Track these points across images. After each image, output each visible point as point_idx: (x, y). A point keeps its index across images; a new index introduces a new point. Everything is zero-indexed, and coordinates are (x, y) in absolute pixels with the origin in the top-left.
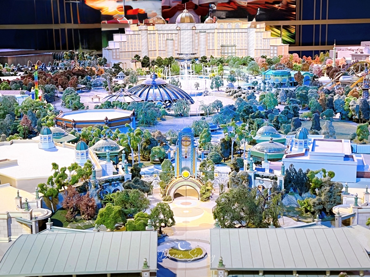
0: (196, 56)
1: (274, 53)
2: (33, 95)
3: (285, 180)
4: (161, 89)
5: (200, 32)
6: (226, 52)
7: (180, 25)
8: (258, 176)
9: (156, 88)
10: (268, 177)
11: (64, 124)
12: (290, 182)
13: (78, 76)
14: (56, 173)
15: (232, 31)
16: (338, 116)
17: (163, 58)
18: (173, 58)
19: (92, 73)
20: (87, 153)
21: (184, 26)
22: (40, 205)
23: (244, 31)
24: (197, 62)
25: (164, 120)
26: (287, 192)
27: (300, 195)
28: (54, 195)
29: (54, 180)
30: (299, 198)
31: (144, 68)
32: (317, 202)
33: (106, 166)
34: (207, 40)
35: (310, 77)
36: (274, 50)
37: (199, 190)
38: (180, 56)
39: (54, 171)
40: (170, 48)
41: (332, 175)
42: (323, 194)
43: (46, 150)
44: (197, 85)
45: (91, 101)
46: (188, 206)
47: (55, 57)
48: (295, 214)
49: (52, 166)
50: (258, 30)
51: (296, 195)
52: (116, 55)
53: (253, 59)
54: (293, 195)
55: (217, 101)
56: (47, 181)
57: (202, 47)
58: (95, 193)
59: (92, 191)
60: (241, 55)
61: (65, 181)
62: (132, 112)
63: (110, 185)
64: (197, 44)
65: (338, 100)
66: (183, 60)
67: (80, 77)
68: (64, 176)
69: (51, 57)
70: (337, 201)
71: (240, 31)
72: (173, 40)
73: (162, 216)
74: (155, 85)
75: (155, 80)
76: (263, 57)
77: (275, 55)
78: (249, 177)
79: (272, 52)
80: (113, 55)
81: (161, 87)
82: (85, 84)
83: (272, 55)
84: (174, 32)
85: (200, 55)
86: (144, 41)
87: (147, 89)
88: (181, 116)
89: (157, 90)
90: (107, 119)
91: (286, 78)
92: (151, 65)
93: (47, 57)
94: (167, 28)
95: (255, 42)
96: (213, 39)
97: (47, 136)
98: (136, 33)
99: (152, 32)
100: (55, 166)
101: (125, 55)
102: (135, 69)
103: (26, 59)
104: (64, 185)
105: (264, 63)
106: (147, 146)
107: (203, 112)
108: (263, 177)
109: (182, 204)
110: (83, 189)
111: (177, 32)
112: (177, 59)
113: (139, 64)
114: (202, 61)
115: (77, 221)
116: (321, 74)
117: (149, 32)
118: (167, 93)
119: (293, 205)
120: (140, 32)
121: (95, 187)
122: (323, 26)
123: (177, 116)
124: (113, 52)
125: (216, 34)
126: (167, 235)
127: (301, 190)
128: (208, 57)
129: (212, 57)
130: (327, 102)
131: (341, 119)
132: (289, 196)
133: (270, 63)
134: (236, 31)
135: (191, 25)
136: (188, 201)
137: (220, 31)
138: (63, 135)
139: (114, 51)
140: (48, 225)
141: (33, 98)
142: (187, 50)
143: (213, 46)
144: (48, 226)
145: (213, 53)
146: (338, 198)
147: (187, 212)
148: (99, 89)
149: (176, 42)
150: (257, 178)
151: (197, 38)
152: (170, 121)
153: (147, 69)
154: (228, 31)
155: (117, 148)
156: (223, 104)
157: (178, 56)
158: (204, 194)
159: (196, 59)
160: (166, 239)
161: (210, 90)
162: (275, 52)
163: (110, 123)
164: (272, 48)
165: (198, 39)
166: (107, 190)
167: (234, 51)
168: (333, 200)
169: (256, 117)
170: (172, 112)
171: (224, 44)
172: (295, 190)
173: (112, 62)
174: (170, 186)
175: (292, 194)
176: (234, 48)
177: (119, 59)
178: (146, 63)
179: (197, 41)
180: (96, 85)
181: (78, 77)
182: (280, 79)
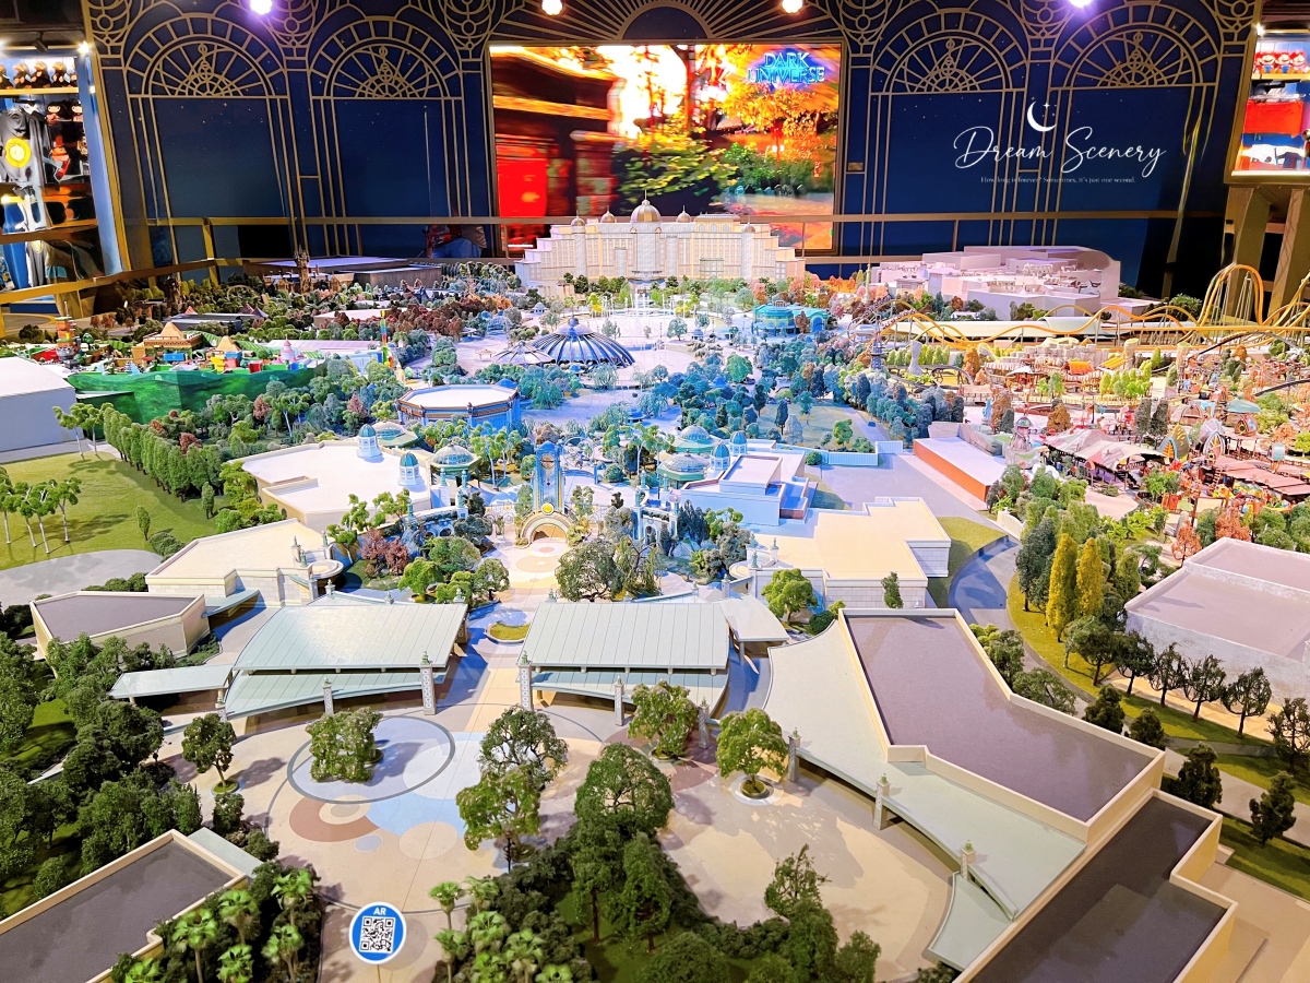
0: (661, 275)
1: (780, 274)
2: (379, 355)
3: (679, 523)
4: (583, 343)
5: (668, 237)
6: (708, 269)
7: (636, 225)
8: (647, 513)
9: (574, 341)
10: (658, 516)
11: (410, 411)
12: (685, 525)
13: (468, 311)
14: (355, 509)
15: (718, 236)
16: (830, 396)
17: (609, 278)
18: (624, 279)
19: (491, 307)
20: (417, 471)
21: (643, 226)
22: (328, 556)
23: (736, 236)
24: (662, 286)
25: (577, 396)
26: (681, 539)
27: (699, 543)
28: (350, 540)
29: (351, 518)
30: (696, 546)
31: (578, 295)
32: (712, 557)
33: (440, 491)
34: (679, 250)
35: (823, 320)
36: (781, 268)
37: (566, 530)
38: (637, 276)
39: (351, 506)
40: (621, 262)
41: (739, 517)
42: (721, 546)
43: (367, 459)
44: (648, 331)
45: (478, 358)
46: (547, 555)
47: (445, 272)
48: (687, 570)
49: (349, 499)
50: (759, 236)
51: (692, 542)
52: (536, 274)
53: (745, 285)
54: (689, 542)
55: (660, 367)
56: (341, 520)
57: (671, 261)
58: (411, 536)
59: (408, 533)
60: (730, 276)
61: (367, 521)
62: (514, 392)
63: (437, 523)
64: (662, 257)
65: (830, 373)
66: (639, 281)
67: (471, 313)
68: (364, 514)
69: (439, 273)
70: (741, 555)
71: (730, 236)
72: (624, 249)
73: (491, 578)
74: (573, 336)
75: (575, 328)
76: (764, 281)
77: (783, 277)
78: (635, 515)
79: (778, 271)
80: (530, 274)
81: (583, 339)
82: (476, 326)
83: (778, 276)
84: (627, 236)
85: (667, 274)
86: (580, 250)
87: (562, 342)
88: (606, 388)
89: (577, 343)
90: (470, 406)
91: (786, 321)
92: (590, 290)
93: (432, 274)
94: (617, 230)
95: (752, 255)
96: (688, 248)
97: (368, 438)
98: (568, 237)
99: (592, 236)
100: (354, 498)
101: (550, 273)
102: (562, 297)
103: (398, 276)
104: (365, 525)
105: (763, 290)
106: (518, 454)
107: (638, 383)
108: (652, 515)
109: (542, 550)
110: (397, 530)
111: (631, 236)
112: (631, 280)
113: (571, 288)
114: (669, 285)
115: (382, 577)
116: (841, 313)
117: (587, 236)
118: (591, 349)
119: (687, 557)
120: (573, 237)
121: (412, 528)
122: (878, 224)
123: (598, 389)
124: (530, 269)
125: (692, 241)
126: (500, 602)
127: (699, 536)
128: (680, 277)
129: (686, 279)
130: (814, 376)
131: (835, 401)
132: (683, 544)
133: (773, 290)
134: (724, 236)
135: (655, 225)
136: (551, 545)
137: (700, 236)
138: (398, 433)
139: (532, 266)
140: (329, 588)
141: (380, 361)
142: (647, 266)
143: (688, 259)
144: (328, 591)
145: (688, 270)
146: (742, 551)
147: (543, 563)
148: (497, 334)
149: (630, 252)
150: (645, 516)
151: (662, 246)
152: (586, 398)
153: (582, 297)
154: (712, 236)
155: (469, 458)
156: (668, 371)
157: (632, 275)
158: (573, 536)
159: (661, 280)
160: (496, 608)
161: (666, 340)
162: (783, 271)
163: (475, 412)
164: (778, 265)
165: (665, 249)
166: (431, 531)
167: (719, 269)
168: (734, 553)
169: (692, 406)
170: (592, 383)
171: (706, 257)
172: (692, 536)
173: (529, 285)
174: (526, 524)
175: (687, 541)
176: (720, 263)
177: (541, 279)
178: (581, 287)
179: (662, 252)
180: (494, 328)
181: (468, 314)
182: (775, 322)
